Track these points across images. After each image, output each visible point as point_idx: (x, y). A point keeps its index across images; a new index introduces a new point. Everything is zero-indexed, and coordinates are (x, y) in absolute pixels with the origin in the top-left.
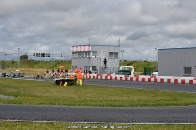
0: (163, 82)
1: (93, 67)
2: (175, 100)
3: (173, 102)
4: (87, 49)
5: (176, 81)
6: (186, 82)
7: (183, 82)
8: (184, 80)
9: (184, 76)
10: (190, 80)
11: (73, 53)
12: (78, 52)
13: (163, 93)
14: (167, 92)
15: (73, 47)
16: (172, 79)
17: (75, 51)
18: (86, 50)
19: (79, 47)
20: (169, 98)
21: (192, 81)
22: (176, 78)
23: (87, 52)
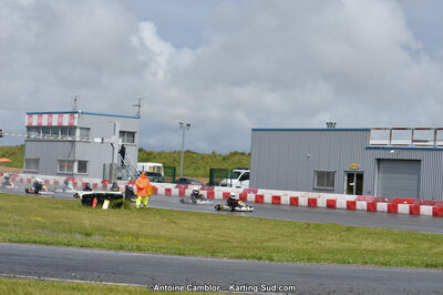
1: (80, 162)
4: (66, 121)
9: (315, 190)
11: (30, 128)
12: (44, 128)
15: (30, 114)
17: (35, 124)
18: (65, 123)
19: (45, 116)
22: (295, 194)
23: (66, 127)
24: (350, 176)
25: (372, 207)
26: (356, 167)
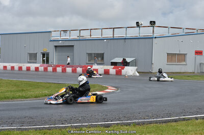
0: (6, 69)
2: (23, 90)
3: (20, 94)
5: (20, 68)
6: (31, 69)
7: (28, 69)
8: (30, 67)
9: (29, 62)
10: (35, 68)
13: (7, 82)
14: (11, 81)
16: (16, 66)
20: (14, 88)
21: (38, 68)
22: (20, 65)
24: (44, 55)
25: (54, 70)
26: (45, 50)
